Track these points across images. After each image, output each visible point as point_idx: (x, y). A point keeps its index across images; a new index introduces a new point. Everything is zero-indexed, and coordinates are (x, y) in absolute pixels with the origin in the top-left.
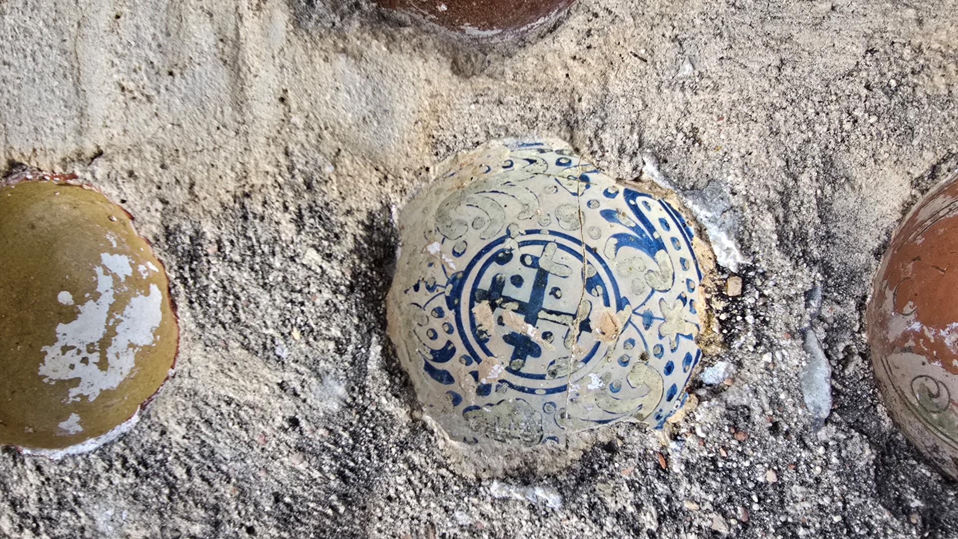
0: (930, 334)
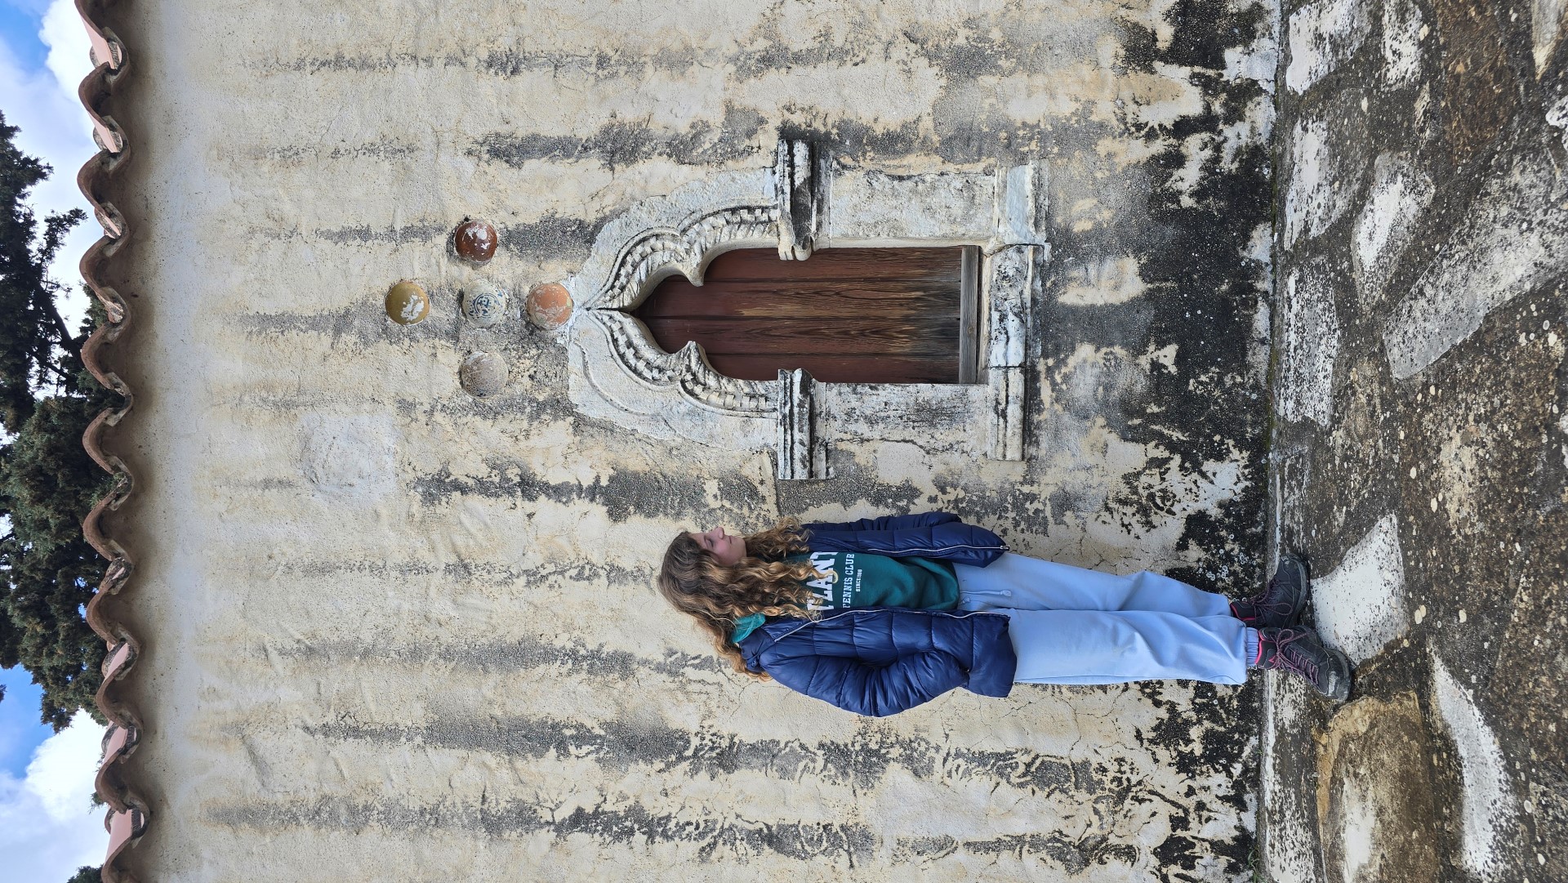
0: (544, 310)
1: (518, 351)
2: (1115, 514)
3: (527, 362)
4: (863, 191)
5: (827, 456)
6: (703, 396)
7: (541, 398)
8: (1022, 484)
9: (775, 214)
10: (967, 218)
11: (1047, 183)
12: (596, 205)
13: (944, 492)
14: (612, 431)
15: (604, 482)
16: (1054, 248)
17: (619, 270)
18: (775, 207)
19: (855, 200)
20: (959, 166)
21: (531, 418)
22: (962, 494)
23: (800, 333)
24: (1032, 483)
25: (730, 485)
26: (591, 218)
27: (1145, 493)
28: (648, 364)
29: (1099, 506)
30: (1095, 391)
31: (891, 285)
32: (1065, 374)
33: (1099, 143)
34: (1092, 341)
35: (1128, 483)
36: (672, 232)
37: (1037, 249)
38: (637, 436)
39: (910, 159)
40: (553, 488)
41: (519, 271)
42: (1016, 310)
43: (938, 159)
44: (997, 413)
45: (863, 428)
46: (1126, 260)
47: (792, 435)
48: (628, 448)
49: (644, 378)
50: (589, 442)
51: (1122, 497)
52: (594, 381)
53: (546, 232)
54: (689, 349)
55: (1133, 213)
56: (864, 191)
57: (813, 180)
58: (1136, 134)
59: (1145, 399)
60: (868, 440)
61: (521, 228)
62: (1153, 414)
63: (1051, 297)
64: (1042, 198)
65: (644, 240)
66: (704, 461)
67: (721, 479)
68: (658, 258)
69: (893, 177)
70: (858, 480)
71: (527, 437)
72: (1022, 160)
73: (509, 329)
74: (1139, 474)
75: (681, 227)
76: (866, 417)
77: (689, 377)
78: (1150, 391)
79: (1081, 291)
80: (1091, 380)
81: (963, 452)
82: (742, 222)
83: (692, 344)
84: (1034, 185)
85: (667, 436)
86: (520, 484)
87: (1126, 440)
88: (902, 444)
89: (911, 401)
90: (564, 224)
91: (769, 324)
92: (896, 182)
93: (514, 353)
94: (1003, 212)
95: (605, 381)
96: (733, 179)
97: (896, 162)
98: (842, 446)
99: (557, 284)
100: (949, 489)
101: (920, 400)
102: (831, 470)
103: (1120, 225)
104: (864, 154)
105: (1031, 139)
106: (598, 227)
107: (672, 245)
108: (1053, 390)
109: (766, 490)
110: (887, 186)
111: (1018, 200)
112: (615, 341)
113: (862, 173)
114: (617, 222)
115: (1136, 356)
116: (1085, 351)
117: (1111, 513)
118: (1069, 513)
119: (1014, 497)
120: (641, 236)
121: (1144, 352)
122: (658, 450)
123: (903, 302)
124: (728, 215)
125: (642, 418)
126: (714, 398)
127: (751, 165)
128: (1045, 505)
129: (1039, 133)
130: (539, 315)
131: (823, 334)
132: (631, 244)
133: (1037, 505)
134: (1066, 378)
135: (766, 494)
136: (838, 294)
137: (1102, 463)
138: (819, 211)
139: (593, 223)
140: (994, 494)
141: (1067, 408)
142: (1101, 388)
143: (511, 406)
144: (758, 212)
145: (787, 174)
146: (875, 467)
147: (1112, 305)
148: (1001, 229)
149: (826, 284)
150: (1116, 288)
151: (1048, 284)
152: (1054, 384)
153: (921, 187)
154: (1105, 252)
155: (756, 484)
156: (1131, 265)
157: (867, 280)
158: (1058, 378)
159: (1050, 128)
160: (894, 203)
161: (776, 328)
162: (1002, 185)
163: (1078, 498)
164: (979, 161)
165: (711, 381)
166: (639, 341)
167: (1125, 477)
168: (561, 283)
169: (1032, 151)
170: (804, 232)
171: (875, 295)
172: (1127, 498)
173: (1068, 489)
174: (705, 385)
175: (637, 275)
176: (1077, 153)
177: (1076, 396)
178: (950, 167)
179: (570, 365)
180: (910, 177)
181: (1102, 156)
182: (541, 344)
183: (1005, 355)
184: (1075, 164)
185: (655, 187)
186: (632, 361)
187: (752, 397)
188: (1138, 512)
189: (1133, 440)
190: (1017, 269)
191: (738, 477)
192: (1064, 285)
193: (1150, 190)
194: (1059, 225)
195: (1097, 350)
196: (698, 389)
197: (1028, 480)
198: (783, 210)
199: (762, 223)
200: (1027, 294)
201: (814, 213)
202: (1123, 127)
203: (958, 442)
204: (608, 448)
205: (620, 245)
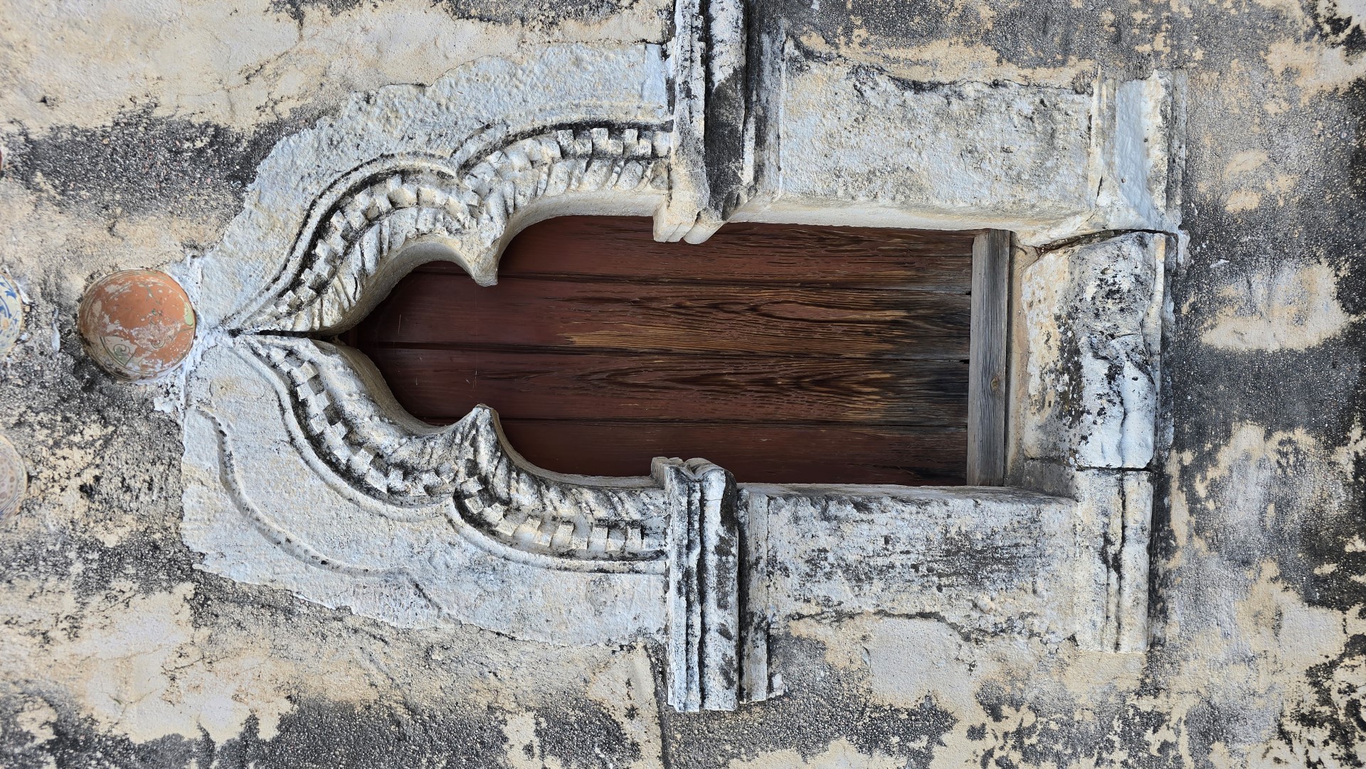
0: (126, 331)
1: (52, 427)
2: (1295, 743)
3: (77, 454)
4: (845, 106)
5: (770, 652)
6: (505, 528)
7: (111, 541)
8: (1138, 694)
9: (667, 143)
10: (1041, 174)
11: (1184, 117)
12: (258, 93)
13: (997, 717)
14: (288, 612)
15: (268, 731)
16: (1195, 240)
17: (313, 245)
18: (666, 128)
19: (830, 123)
20: (1027, 72)
21: (84, 588)
22: (1029, 719)
23: (684, 381)
24: (1156, 691)
25: (563, 723)
26: (245, 123)
27: (1342, 701)
28: (379, 459)
29: (1269, 729)
30: (1262, 512)
31: (850, 296)
32: (1213, 480)
33: (1272, 47)
34: (1259, 418)
35: (1315, 684)
36: (438, 166)
37: (1171, 241)
38: (349, 621)
39: (937, 50)
40: (138, 750)
41: (58, 239)
42: (1138, 358)
43: (989, 54)
44: (1105, 561)
45: (840, 590)
46: (1316, 268)
47: (703, 615)
48: (328, 649)
49: (369, 491)
50: (232, 638)
51: (1306, 711)
52: (247, 498)
53: (129, 150)
54: (474, 425)
55: (1327, 183)
56: (849, 108)
57: (749, 74)
58: (1332, 38)
59: (1343, 528)
60: (851, 616)
61: (65, 136)
62: (1355, 554)
63: (1190, 335)
64: (1176, 143)
65: (372, 181)
66: (504, 673)
67: (543, 712)
68: (407, 223)
69: (904, 84)
70: (831, 700)
71: (74, 631)
72: (1139, 71)
73: (30, 377)
74: (1333, 665)
75: (460, 157)
76: (847, 569)
77: (473, 486)
78: (1352, 515)
79: (1239, 324)
80: (1256, 493)
81: (1032, 634)
82: (595, 155)
83: (481, 415)
84: (1165, 117)
85: (421, 621)
86: (53, 746)
87: (1311, 602)
88: (918, 622)
89: (936, 534)
90: (175, 134)
91: (624, 363)
92: (909, 94)
93: (41, 434)
94: (1110, 165)
95: (274, 499)
96: (578, 62)
97: (911, 53)
98: (800, 629)
99: (157, 272)
100: (1006, 710)
101: (953, 531)
102: (777, 681)
103: (1306, 203)
104: (848, 31)
105: (1156, 30)
106: (262, 145)
107: (438, 196)
108: (1191, 512)
109: (641, 731)
110: (893, 101)
111: (1134, 146)
112: (300, 406)
113: (843, 70)
114: (308, 135)
115: (1330, 448)
116: (1248, 437)
117: (1290, 742)
118: (1218, 746)
119: (1126, 722)
120: (367, 172)
121: (1344, 441)
122: (400, 652)
123: (871, 327)
124: (565, 137)
125: (361, 580)
126: (529, 531)
127: (617, 35)
128: (1178, 733)
129: (1169, 20)
130: (114, 342)
131: (725, 383)
132: (342, 188)
133: (1165, 734)
134: (1215, 488)
135: (641, 738)
136: (754, 309)
137: (1272, 648)
138: (760, 141)
139: (250, 134)
140: (1089, 716)
141: (1214, 546)
142: (1271, 508)
143: (32, 559)
144: (630, 135)
145: (697, 56)
146: (865, 672)
147: (1292, 352)
148: (1104, 200)
149: (732, 291)
150: (1300, 320)
151: (1185, 309)
152: (1193, 500)
153: (956, 106)
154: (1281, 252)
155: (619, 717)
156: (1324, 278)
157: (806, 285)
158: (1201, 489)
159: (1188, 13)
160: (906, 134)
161: (637, 371)
162: (1106, 112)
163: (1234, 717)
164: (1063, 63)
165: (524, 495)
166: (356, 407)
167: (1311, 672)
168: (167, 270)
169: (1157, 54)
170: (729, 184)
171: (823, 313)
172: (1313, 712)
173: (1216, 700)
174: (507, 502)
175: (354, 261)
176: (1234, 63)
177: (1230, 522)
178: (1010, 72)
179: (187, 461)
180: (934, 86)
181: (1278, 72)
182: (113, 413)
183: (1120, 449)
184: (1230, 84)
185: (400, 64)
186: (341, 453)
187: (611, 526)
188: (1332, 738)
189: (1323, 603)
190: (1137, 277)
191: (581, 704)
192: (1212, 312)
193: (1354, 143)
194: (1203, 197)
195: (1268, 435)
196: (494, 514)
197: (1150, 688)
198: (685, 133)
199: (638, 159)
200: (1154, 325)
201: (749, 146)
202: (1311, 23)
203: (1023, 617)
204: (279, 652)
205: (315, 189)
